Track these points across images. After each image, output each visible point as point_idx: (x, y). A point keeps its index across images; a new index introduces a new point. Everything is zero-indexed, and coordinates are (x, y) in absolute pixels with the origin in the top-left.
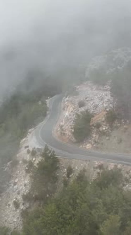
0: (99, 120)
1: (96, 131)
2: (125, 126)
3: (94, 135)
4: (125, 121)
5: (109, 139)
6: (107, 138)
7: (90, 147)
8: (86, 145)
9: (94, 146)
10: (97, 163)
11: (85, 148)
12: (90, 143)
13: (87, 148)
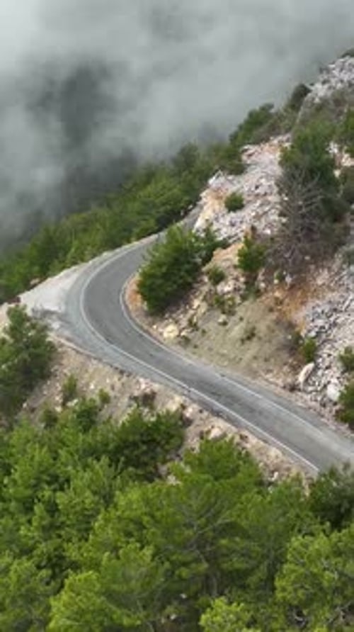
0: (228, 260)
1: (207, 293)
2: (277, 294)
3: (196, 303)
4: (282, 278)
5: (225, 324)
6: (222, 318)
7: (172, 335)
8: (167, 325)
9: (183, 333)
10: (143, 386)
11: (161, 334)
12: (177, 322)
13: (165, 335)
